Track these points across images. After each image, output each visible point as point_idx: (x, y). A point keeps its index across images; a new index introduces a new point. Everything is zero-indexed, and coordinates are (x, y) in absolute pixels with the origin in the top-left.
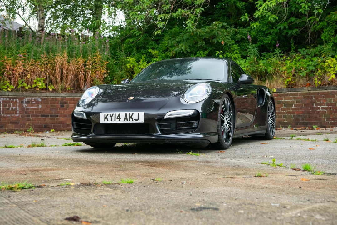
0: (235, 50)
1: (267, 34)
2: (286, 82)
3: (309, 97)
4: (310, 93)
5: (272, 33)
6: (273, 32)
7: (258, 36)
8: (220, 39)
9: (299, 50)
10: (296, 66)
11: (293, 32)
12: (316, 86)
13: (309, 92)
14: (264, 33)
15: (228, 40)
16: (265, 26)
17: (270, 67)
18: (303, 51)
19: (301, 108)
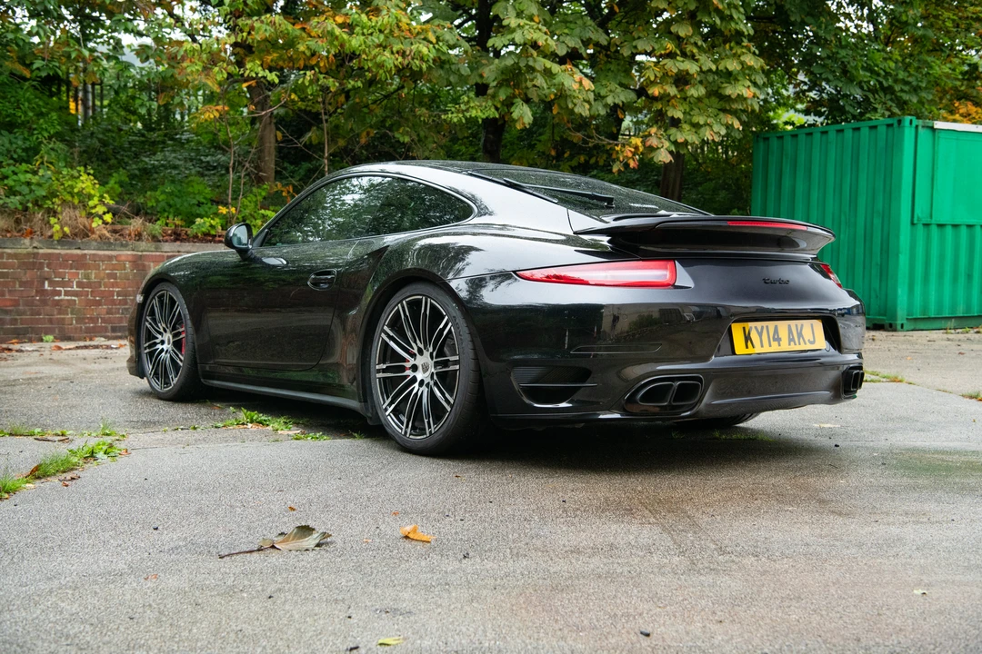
3: (34, 263)
4: (36, 254)
12: (57, 238)
19: (10, 291)
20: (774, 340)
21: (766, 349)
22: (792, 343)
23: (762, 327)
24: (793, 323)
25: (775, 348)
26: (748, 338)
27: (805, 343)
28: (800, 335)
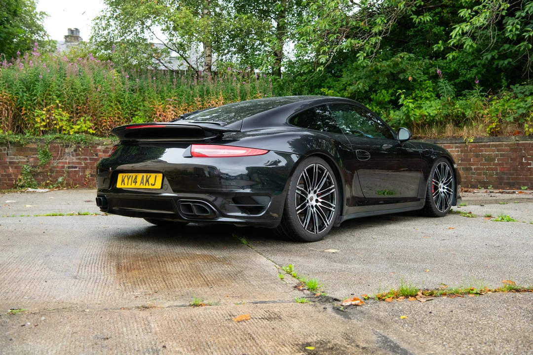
0: (427, 88)
1: (472, 67)
2: (488, 129)
3: (517, 149)
4: (518, 144)
5: (477, 64)
6: (479, 64)
7: (460, 69)
8: (407, 74)
9: (512, 86)
10: (503, 107)
11: (504, 63)
12: (527, 134)
13: (518, 142)
14: (468, 65)
15: (419, 76)
16: (470, 56)
17: (469, 110)
18: (517, 88)
19: (506, 163)
20: (134, 182)
21: (129, 186)
22: (142, 184)
23: (130, 176)
24: (145, 175)
25: (133, 186)
26: (123, 181)
27: (149, 185)
28: (147, 181)
